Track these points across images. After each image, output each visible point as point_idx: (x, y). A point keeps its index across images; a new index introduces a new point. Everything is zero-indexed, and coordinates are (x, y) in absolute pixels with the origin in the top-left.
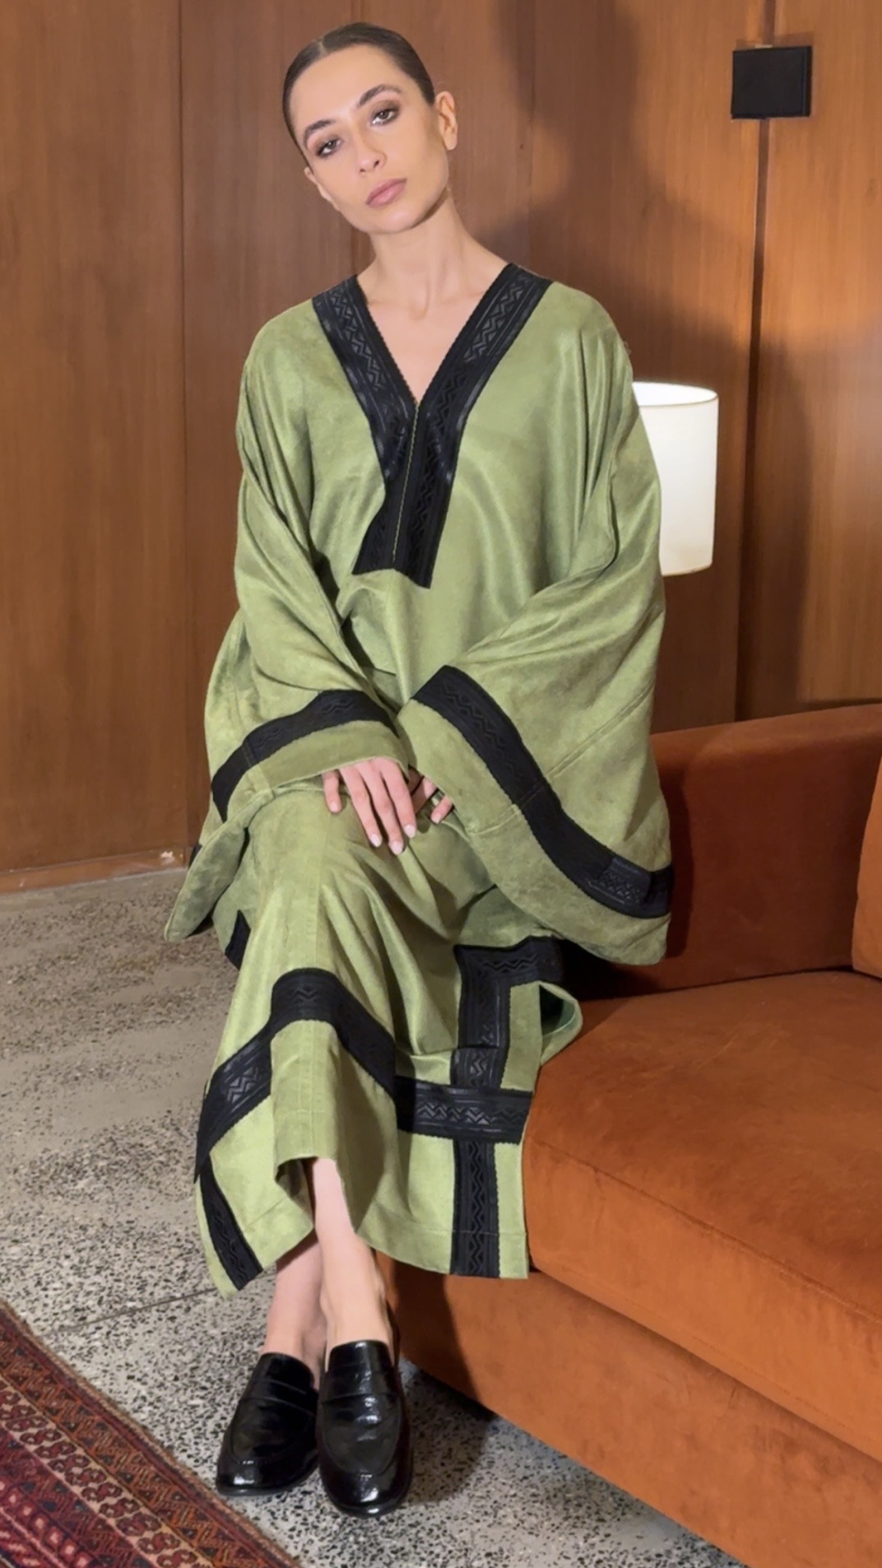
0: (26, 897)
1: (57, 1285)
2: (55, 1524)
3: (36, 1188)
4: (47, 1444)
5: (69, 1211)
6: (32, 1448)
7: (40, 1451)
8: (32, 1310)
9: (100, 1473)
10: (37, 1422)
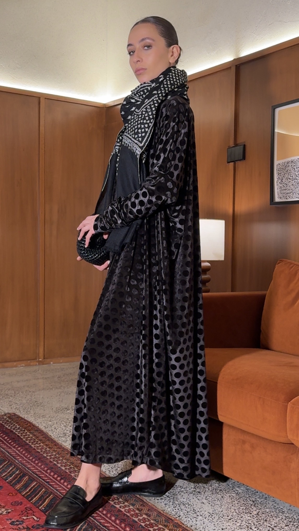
0: (62, 364)
1: (60, 429)
2: (53, 471)
3: (57, 412)
4: (52, 457)
5: (65, 416)
6: (48, 457)
7: (51, 458)
8: (53, 433)
9: (66, 462)
10: (51, 453)
